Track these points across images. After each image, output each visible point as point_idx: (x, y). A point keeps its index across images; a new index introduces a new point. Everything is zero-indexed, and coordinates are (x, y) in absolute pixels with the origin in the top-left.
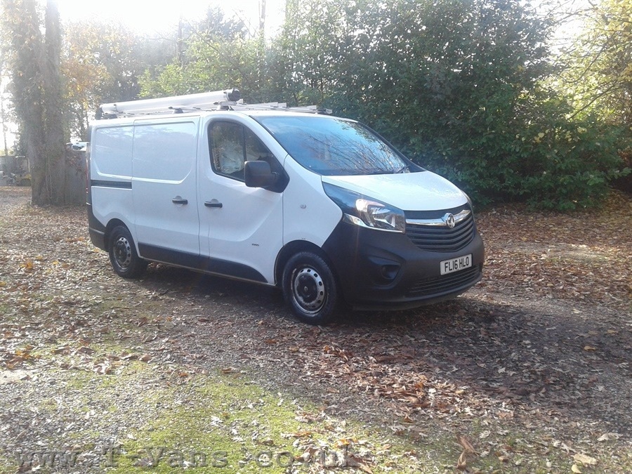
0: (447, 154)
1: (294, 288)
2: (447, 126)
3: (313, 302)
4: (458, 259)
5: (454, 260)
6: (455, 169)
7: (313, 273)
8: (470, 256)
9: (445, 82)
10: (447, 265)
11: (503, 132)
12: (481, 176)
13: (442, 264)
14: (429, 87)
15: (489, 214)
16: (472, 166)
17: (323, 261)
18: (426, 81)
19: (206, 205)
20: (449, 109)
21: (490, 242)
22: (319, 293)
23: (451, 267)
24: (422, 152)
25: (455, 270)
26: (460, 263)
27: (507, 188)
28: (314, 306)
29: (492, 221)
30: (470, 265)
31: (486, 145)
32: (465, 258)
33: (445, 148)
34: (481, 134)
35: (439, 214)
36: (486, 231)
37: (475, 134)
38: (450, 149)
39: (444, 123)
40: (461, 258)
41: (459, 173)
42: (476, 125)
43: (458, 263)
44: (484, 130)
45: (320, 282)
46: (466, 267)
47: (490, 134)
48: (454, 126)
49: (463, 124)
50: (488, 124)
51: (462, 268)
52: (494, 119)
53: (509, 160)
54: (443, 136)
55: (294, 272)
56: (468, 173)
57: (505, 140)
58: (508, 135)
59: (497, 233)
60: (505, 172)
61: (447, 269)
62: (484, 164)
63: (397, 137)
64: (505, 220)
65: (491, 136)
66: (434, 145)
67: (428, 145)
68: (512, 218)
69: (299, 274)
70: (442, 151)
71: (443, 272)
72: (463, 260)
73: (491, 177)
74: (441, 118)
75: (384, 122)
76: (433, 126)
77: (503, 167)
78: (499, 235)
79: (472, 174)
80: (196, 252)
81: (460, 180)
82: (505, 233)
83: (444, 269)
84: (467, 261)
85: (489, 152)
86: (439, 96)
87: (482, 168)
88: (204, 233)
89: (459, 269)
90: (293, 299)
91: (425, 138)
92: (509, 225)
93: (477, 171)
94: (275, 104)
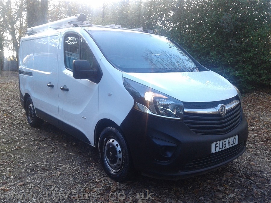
0: (230, 62)
1: (105, 151)
2: (231, 46)
3: (115, 165)
4: (227, 140)
5: (223, 141)
6: (234, 70)
7: (116, 143)
8: (237, 137)
9: (231, 22)
10: (217, 145)
11: (262, 50)
12: (248, 74)
13: (213, 145)
14: (221, 25)
15: (252, 94)
16: (244, 68)
17: (121, 136)
18: (220, 22)
19: (61, 89)
20: (232, 38)
21: (252, 112)
22: (118, 159)
23: (221, 147)
24: (216, 60)
25: (224, 149)
26: (228, 143)
27: (263, 80)
28: (115, 167)
29: (253, 99)
30: (237, 143)
31: (252, 57)
32: (232, 138)
33: (229, 58)
34: (250, 51)
35: (213, 104)
36: (250, 105)
37: (247, 51)
38: (232, 59)
39: (229, 45)
40: (229, 139)
41: (236, 72)
42: (247, 46)
43: (227, 143)
44: (251, 48)
45: (119, 151)
46: (234, 145)
47: (254, 51)
48: (234, 46)
49: (240, 45)
50: (254, 45)
51: (229, 146)
52: (257, 43)
53: (265, 65)
54: (229, 52)
55: (105, 140)
56: (241, 72)
57: (263, 54)
58: (265, 52)
59: (256, 106)
60: (262, 72)
61: (217, 149)
62: (250, 67)
63: (203, 52)
64: (261, 98)
65: (256, 52)
66: (223, 56)
67: (220, 56)
68: (265, 97)
69: (108, 142)
70: (227, 60)
71: (213, 151)
72: (231, 140)
73: (254, 74)
74: (228, 42)
75: (197, 44)
76: (223, 46)
77: (261, 70)
78: (258, 108)
79: (243, 73)
80: (57, 117)
81: (237, 76)
82: (261, 107)
83: (214, 149)
84: (235, 140)
85: (254, 61)
86: (227, 30)
87: (249, 69)
88: (61, 107)
89: (227, 147)
90: (104, 159)
91: (218, 53)
92: (263, 102)
93: (246, 71)
94: (114, 25)
